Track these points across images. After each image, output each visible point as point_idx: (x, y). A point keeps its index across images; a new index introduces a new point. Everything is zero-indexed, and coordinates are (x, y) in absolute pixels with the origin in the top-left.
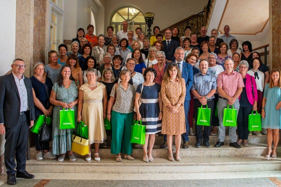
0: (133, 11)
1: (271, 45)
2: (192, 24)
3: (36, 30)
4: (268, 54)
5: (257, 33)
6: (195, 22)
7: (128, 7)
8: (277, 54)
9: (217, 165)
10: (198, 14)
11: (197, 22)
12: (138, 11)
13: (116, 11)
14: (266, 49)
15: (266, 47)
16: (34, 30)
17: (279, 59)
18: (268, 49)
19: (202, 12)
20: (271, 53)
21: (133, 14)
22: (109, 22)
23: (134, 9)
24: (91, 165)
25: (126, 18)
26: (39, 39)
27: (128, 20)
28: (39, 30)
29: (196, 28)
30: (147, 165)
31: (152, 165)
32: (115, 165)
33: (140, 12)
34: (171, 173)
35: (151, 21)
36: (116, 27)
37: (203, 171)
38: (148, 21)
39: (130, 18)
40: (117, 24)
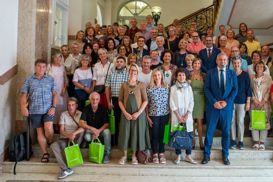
0: (141, 5)
2: (201, 19)
3: (38, 27)
5: (270, 27)
6: (204, 17)
7: (136, 0)
9: (222, 169)
10: (208, 8)
11: (206, 17)
12: (146, 5)
13: (123, 5)
16: (36, 27)
19: (212, 6)
21: (141, 8)
22: (116, 16)
23: (142, 3)
24: (90, 166)
25: (133, 11)
26: (42, 36)
27: (136, 14)
28: (42, 27)
29: (205, 21)
30: (148, 167)
31: (154, 167)
32: (115, 166)
33: (148, 5)
34: (173, 176)
35: (158, 15)
36: (124, 21)
37: (206, 174)
38: (155, 16)
39: (138, 12)
40: (124, 18)
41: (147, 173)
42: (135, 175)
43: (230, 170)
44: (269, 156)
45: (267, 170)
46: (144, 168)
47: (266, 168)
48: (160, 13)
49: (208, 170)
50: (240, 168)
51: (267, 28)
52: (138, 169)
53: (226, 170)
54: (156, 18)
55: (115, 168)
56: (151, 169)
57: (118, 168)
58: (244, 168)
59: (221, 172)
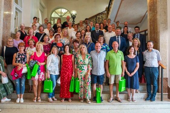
0: (64, 11)
1: (149, 30)
2: (99, 18)
3: (5, 19)
4: (147, 35)
5: (138, 23)
6: (101, 17)
7: (61, 8)
8: (153, 35)
10: (102, 12)
11: (102, 17)
13: (54, 11)
14: (145, 32)
15: (145, 31)
16: (4, 19)
17: (155, 38)
18: (147, 32)
19: (105, 11)
20: (149, 34)
21: (64, 13)
22: (50, 17)
23: (64, 10)
24: (36, 104)
25: (60, 15)
26: (7, 25)
27: (61, 16)
28: (7, 20)
29: (101, 20)
30: (72, 105)
31: (76, 105)
32: (52, 104)
33: (68, 11)
34: (87, 110)
35: (75, 16)
36: (54, 20)
37: (107, 108)
38: (73, 16)
39: (62, 15)
40: (54, 18)
41: (72, 108)
42: (64, 109)
43: (122, 105)
44: (144, 96)
45: (143, 105)
46: (69, 105)
47: (143, 104)
48: (76, 14)
49: (109, 106)
50: (128, 104)
51: (136, 23)
52: (65, 106)
53: (119, 106)
54: (74, 17)
55: (52, 106)
56: (73, 106)
57: (53, 106)
58: (130, 104)
59: (116, 107)
